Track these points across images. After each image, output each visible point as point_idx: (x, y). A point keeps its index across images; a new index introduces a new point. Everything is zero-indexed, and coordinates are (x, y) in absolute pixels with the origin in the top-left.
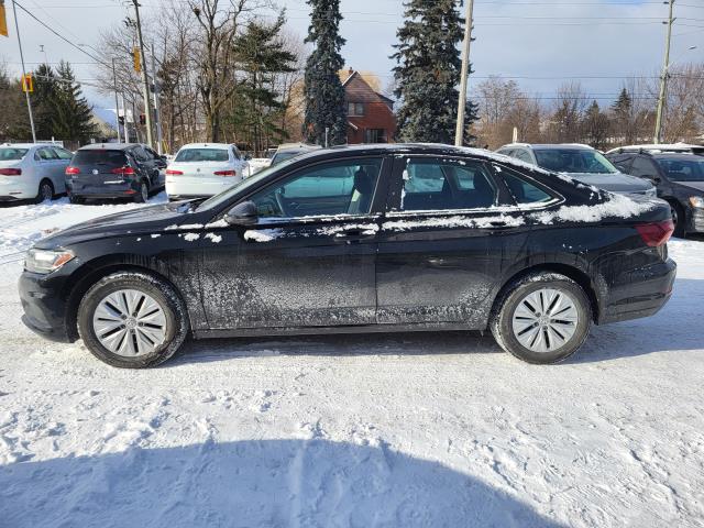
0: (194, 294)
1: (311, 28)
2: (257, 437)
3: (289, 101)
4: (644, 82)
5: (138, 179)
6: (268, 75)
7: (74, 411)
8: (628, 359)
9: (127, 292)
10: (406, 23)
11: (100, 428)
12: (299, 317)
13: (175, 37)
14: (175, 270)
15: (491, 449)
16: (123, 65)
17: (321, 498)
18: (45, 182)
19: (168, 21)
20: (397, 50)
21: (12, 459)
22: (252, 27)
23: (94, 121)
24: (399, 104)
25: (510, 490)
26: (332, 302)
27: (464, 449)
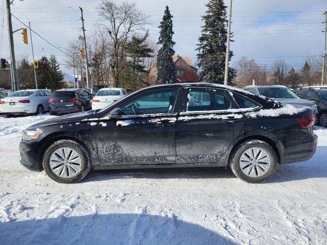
0: (94, 149)
1: (160, 38)
2: (118, 212)
3: (150, 70)
4: (315, 58)
5: (80, 104)
6: (141, 59)
7: (38, 201)
8: (297, 181)
9: (65, 149)
10: (203, 34)
11: (48, 208)
12: (140, 160)
13: (100, 43)
14: (86, 139)
15: (224, 220)
16: (77, 56)
17: (142, 239)
18: (40, 106)
19: (97, 36)
20: (199, 47)
21: (8, 220)
22: (134, 38)
23: (64, 80)
24: (200, 70)
25: (231, 237)
26: (155, 153)
27: (212, 219)
